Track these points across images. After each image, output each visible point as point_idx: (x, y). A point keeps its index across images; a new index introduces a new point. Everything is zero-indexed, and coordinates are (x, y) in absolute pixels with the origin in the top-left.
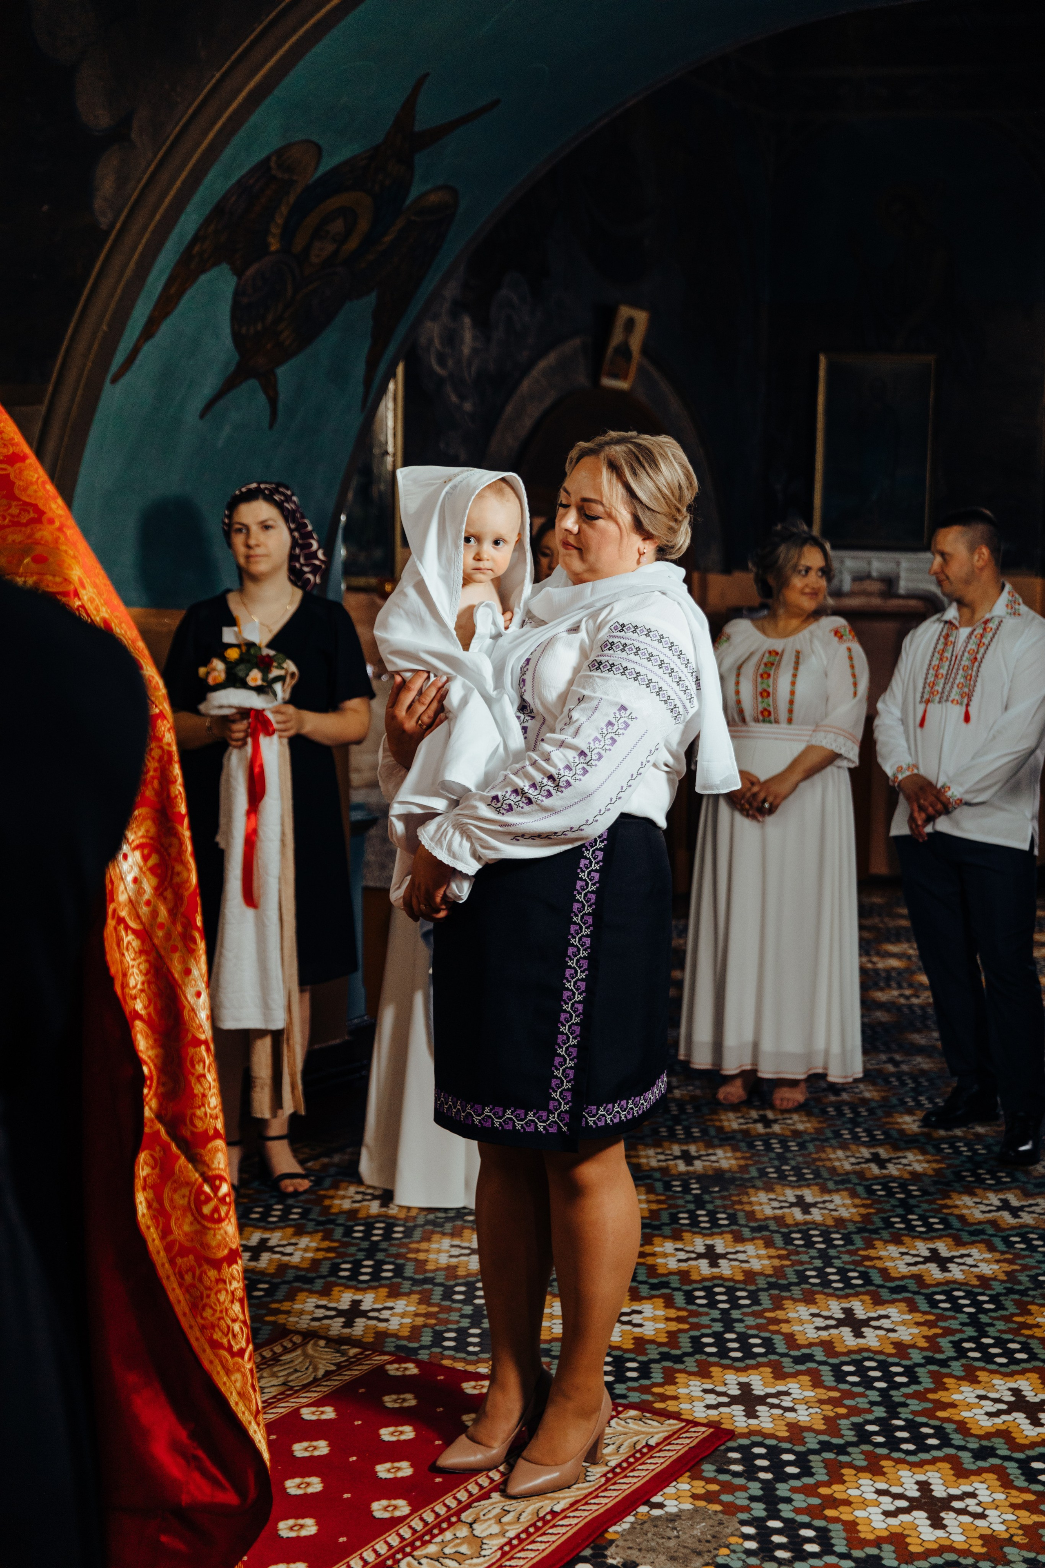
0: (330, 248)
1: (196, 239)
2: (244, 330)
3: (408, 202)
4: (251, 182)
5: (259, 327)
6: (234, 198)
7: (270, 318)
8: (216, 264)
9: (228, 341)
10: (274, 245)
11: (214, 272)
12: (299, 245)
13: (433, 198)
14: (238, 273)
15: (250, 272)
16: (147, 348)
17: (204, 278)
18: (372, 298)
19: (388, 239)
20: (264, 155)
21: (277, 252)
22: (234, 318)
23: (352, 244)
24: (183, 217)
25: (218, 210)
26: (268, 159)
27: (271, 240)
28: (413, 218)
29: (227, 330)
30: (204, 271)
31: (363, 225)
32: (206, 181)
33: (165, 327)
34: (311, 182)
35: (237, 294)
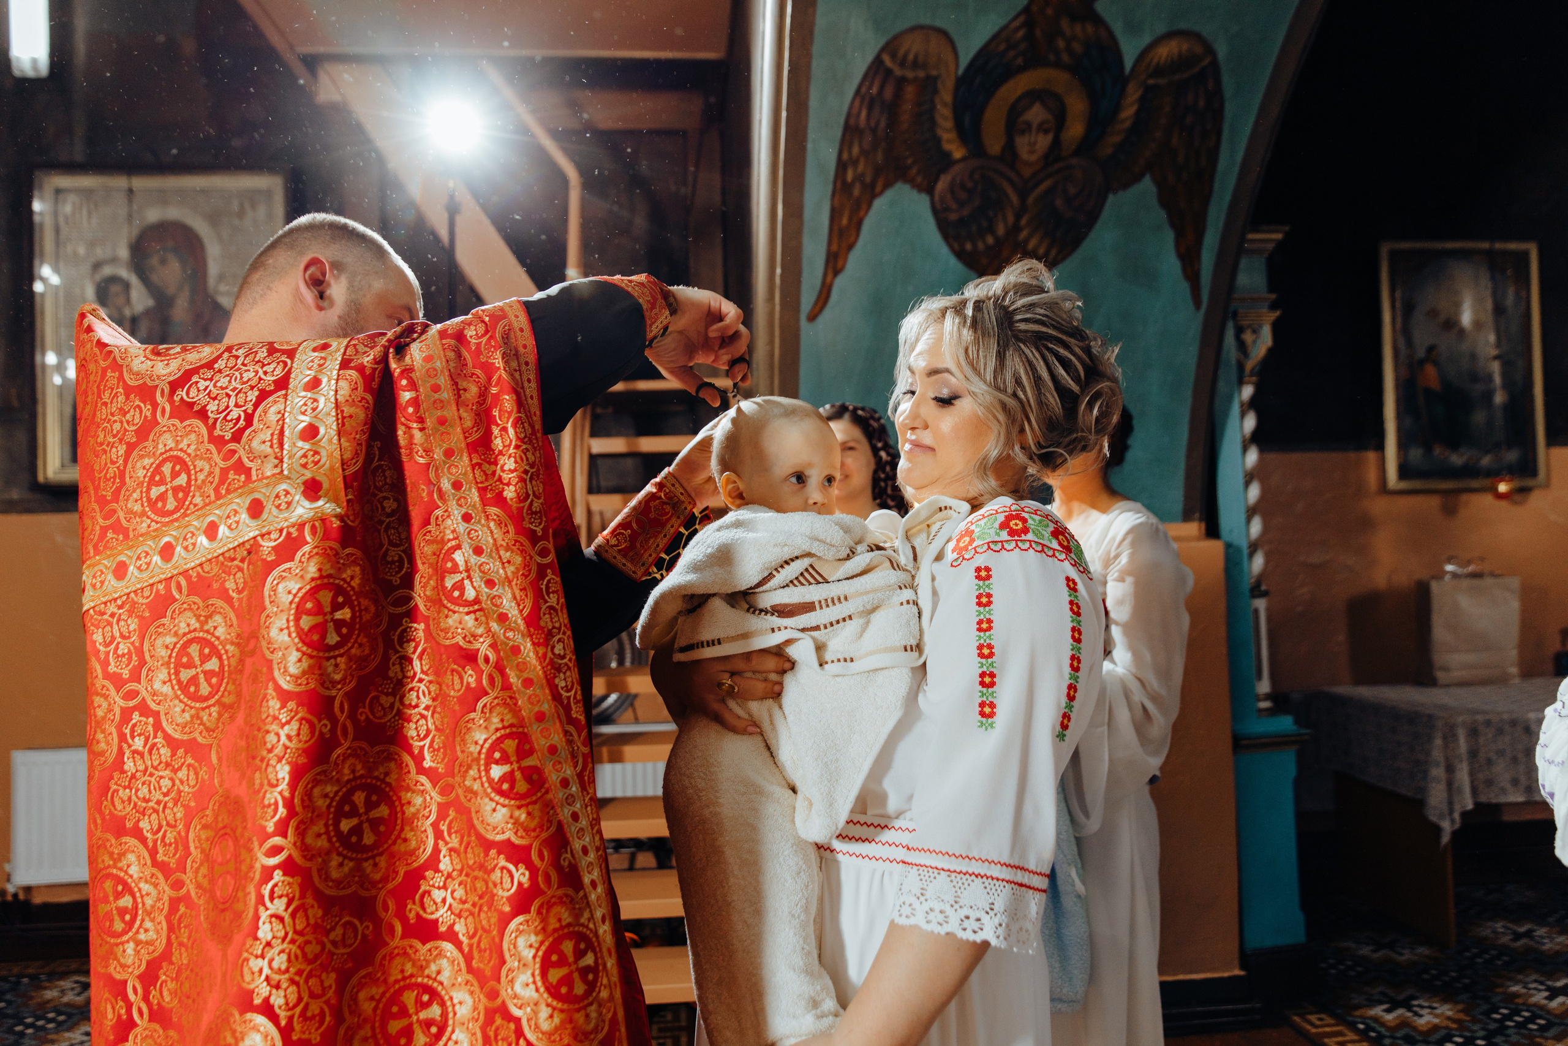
0: (1043, 142)
1: (842, 166)
2: (968, 247)
3: (1128, 64)
4: (874, 90)
5: (990, 240)
6: (864, 114)
7: (1001, 230)
8: (888, 185)
9: (953, 261)
10: (958, 153)
11: (889, 194)
12: (994, 145)
13: (1164, 52)
14: (929, 190)
15: (941, 185)
16: (840, 283)
17: (879, 204)
18: (1147, 184)
19: (1128, 112)
20: (870, 58)
21: (964, 159)
22: (946, 236)
23: (1075, 130)
24: (810, 146)
25: (850, 131)
26: (877, 62)
27: (947, 147)
28: (1151, 82)
29: (944, 250)
30: (874, 196)
31: (1077, 105)
32: (813, 103)
33: (855, 260)
34: (961, 71)
35: (935, 212)
